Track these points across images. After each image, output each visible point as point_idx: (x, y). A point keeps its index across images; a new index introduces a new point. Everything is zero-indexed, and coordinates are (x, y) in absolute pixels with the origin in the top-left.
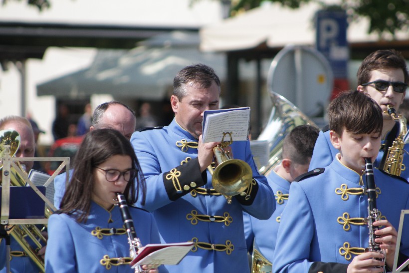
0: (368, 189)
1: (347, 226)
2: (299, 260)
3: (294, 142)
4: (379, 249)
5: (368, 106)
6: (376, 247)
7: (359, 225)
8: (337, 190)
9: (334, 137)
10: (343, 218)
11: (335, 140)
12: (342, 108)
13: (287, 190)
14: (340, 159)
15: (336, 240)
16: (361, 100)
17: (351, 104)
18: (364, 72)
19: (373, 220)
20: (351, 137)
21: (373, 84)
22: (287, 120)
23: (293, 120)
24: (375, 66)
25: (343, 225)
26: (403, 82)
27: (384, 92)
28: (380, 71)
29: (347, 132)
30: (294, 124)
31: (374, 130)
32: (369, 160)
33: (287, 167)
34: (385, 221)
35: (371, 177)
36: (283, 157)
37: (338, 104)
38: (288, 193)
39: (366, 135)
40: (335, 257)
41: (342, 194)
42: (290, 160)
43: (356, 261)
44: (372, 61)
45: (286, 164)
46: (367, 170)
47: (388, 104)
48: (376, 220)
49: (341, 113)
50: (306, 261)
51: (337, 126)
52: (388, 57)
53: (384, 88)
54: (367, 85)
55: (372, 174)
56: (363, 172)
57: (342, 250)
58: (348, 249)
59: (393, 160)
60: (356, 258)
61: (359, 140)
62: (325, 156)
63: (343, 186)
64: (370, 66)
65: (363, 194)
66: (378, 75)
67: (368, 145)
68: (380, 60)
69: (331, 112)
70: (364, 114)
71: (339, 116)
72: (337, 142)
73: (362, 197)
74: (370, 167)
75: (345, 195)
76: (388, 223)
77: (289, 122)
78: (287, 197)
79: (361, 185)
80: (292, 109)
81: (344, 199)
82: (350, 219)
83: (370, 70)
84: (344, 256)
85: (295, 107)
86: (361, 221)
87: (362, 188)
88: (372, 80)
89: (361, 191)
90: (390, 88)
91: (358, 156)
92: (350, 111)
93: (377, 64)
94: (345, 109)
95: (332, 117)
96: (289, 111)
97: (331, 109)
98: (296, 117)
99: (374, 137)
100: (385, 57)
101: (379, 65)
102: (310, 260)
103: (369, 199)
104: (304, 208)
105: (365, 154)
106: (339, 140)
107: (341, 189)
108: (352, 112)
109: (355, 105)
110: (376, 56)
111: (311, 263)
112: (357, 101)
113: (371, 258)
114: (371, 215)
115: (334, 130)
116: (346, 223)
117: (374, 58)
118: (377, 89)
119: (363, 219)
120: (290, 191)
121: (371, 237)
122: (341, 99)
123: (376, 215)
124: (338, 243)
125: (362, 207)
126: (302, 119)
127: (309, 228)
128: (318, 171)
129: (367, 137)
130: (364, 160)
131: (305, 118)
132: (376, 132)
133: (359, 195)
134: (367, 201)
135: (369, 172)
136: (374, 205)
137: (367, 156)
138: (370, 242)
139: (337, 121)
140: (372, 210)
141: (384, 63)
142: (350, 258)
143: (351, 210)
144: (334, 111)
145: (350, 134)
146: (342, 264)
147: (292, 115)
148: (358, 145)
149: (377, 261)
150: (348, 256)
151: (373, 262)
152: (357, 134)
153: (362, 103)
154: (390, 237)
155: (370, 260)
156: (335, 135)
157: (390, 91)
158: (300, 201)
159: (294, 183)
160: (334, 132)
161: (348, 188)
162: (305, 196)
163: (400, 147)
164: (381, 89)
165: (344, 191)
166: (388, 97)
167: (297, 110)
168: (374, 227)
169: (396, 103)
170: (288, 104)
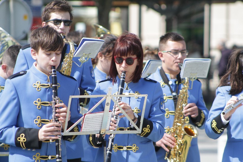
0: (53, 84)
1: (39, 107)
2: (10, 126)
3: (10, 54)
4: (58, 121)
5: (55, 35)
6: (57, 119)
7: (47, 106)
8: (34, 85)
9: (34, 53)
10: (37, 102)
11: (34, 54)
12: (39, 36)
13: (4, 84)
14: (36, 65)
15: (33, 115)
16: (50, 31)
17: (44, 33)
18: (46, 14)
19: (56, 104)
20: (44, 53)
21: (51, 21)
22: (3, 43)
23: (7, 42)
24: (53, 10)
25: (37, 106)
26: (69, 20)
27: (59, 26)
28: (56, 13)
29: (42, 50)
30: (7, 45)
31: (58, 49)
32: (54, 67)
33: (4, 69)
34: (63, 104)
35: (55, 77)
36: (3, 63)
37: (36, 33)
38: (4, 86)
39: (53, 52)
40: (31, 125)
41: (36, 87)
42: (6, 65)
43: (45, 128)
44: (51, 7)
45: (4, 67)
46: (53, 73)
47: (61, 33)
48: (57, 103)
49: (38, 38)
50: (14, 127)
51: (36, 46)
52: (60, 5)
53: (58, 24)
54: (48, 22)
55: (56, 76)
56: (50, 74)
57: (36, 121)
58: (39, 120)
59: (66, 67)
60: (44, 126)
61: (49, 55)
62: (24, 64)
63: (38, 82)
64: (50, 10)
65: (49, 88)
66: (54, 16)
67: (54, 58)
68: (55, 7)
69: (32, 37)
70: (52, 40)
71: (37, 40)
72: (35, 56)
73: (48, 89)
74: (54, 71)
75: (38, 88)
76: (64, 105)
77: (5, 43)
78: (3, 88)
79: (48, 82)
80: (7, 36)
81: (38, 90)
82: (41, 102)
83: (50, 13)
84: (37, 124)
85: (8, 35)
86: (48, 104)
87: (49, 84)
88: (51, 19)
89: (48, 85)
90: (62, 23)
91: (47, 64)
92: (44, 37)
93: (54, 9)
94: (41, 36)
95: (33, 41)
96: (5, 37)
97: (32, 36)
98: (9, 40)
99: (58, 53)
100: (59, 5)
101: (55, 10)
102: (16, 126)
103: (53, 91)
104: (14, 95)
105: (52, 63)
106: (36, 54)
107: (36, 84)
108: (45, 38)
109: (47, 34)
110: (53, 4)
111: (17, 128)
112: (48, 31)
113: (53, 126)
114: (54, 100)
115: (34, 49)
116: (39, 104)
117: (52, 5)
118: (54, 24)
119: (49, 102)
120: (6, 85)
121: (53, 113)
122: (38, 30)
123: (57, 101)
124: (34, 117)
125: (48, 95)
126: (12, 42)
127: (17, 108)
128: (23, 73)
129: (53, 53)
130: (51, 67)
131: (14, 41)
132: (59, 50)
133: (47, 88)
134: (52, 92)
135: (54, 74)
136: (56, 94)
137: (53, 65)
138: (53, 116)
139: (35, 43)
140: (55, 98)
141: (58, 8)
142: (40, 126)
143: (42, 97)
144: (34, 37)
145: (43, 51)
146: (35, 129)
147: (7, 39)
148: (48, 58)
149: (57, 128)
150: (39, 124)
151: (54, 128)
152: (47, 51)
153: (51, 33)
154: (65, 114)
155: (53, 128)
156: (34, 52)
157: (62, 25)
158: (11, 91)
159: (8, 80)
160: (34, 50)
161: (40, 84)
162: (15, 88)
163: (70, 59)
164: (57, 24)
165: (38, 85)
166: (61, 29)
167: (9, 36)
168: (56, 108)
169: (65, 32)
170: (4, 32)
